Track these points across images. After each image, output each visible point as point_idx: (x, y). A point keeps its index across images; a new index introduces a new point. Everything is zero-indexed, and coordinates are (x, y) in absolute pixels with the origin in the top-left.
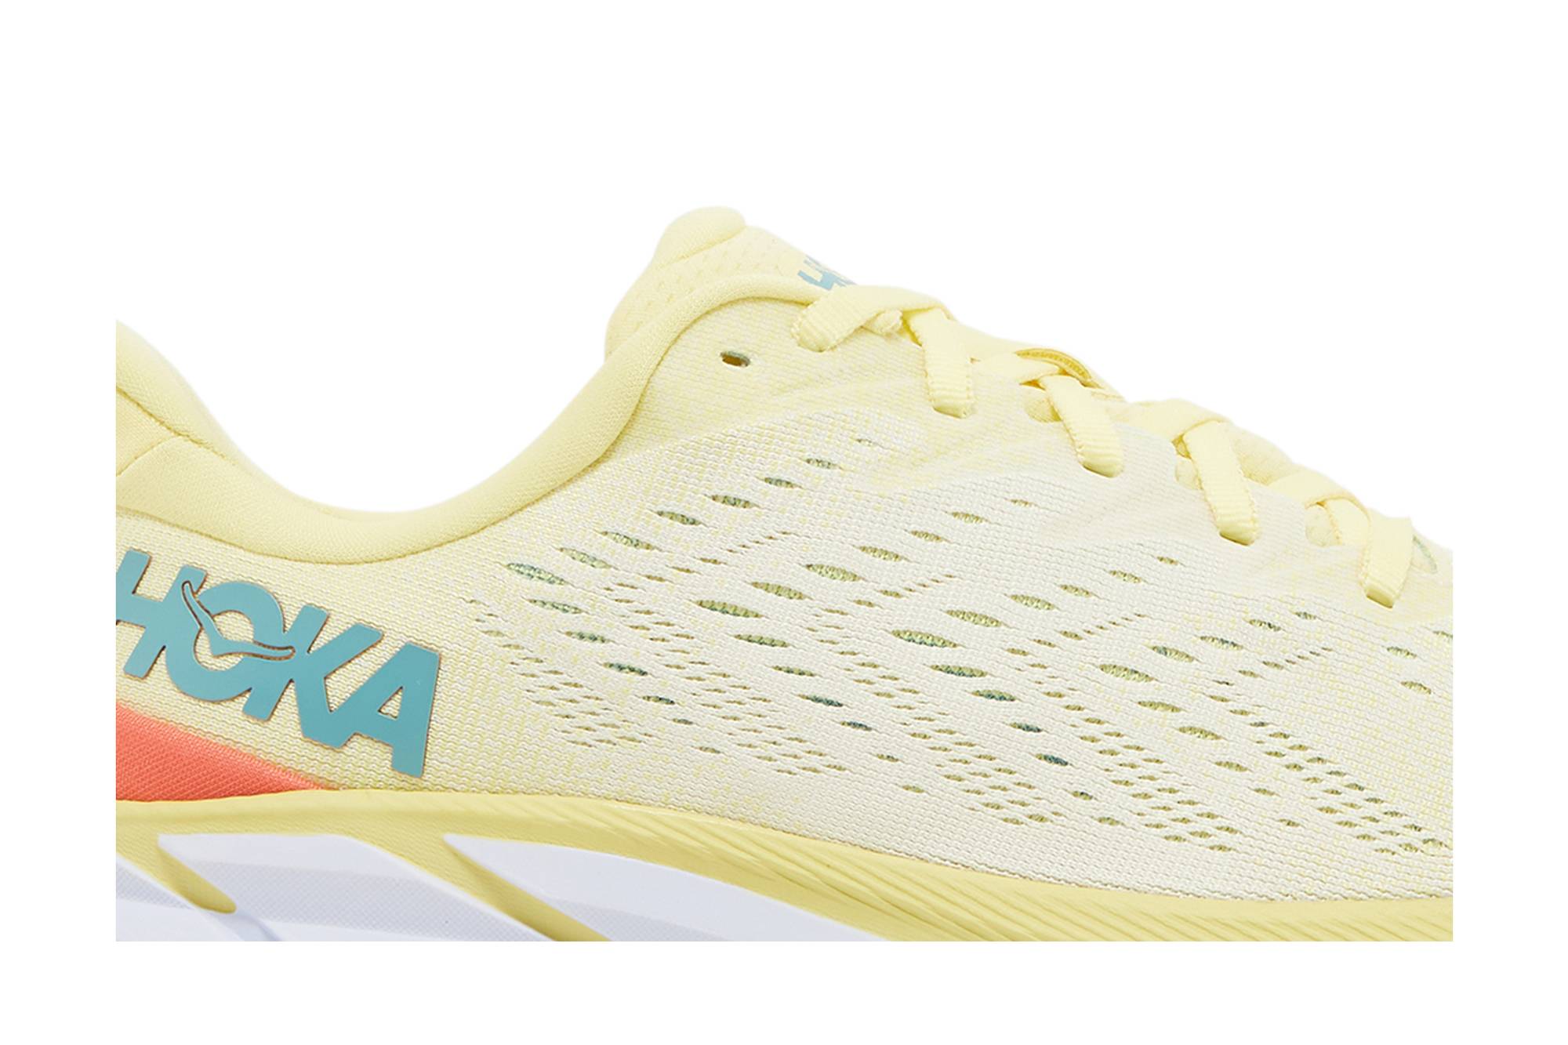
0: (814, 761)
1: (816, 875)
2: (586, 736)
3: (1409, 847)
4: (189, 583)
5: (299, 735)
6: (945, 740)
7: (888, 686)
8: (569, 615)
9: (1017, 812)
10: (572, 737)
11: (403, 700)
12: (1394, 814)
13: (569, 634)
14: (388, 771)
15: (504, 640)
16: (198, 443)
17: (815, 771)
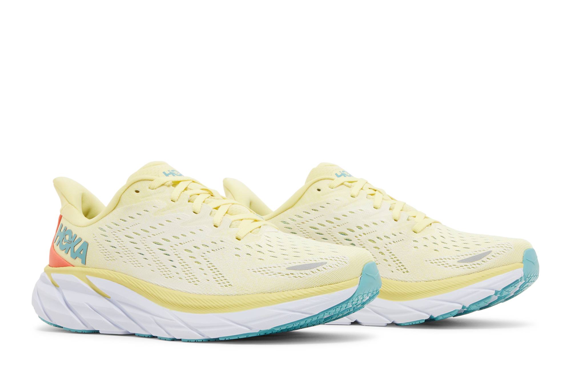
0: (139, 265)
1: (135, 285)
2: (108, 259)
3: (226, 286)
4: (66, 229)
5: (70, 257)
6: (158, 262)
7: (151, 252)
8: (106, 237)
9: (168, 276)
10: (106, 259)
11: (83, 252)
12: (226, 280)
13: (106, 240)
14: (81, 263)
15: (97, 241)
16: (72, 205)
17: (139, 267)
